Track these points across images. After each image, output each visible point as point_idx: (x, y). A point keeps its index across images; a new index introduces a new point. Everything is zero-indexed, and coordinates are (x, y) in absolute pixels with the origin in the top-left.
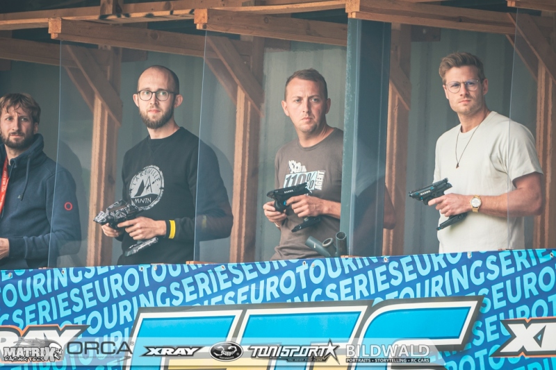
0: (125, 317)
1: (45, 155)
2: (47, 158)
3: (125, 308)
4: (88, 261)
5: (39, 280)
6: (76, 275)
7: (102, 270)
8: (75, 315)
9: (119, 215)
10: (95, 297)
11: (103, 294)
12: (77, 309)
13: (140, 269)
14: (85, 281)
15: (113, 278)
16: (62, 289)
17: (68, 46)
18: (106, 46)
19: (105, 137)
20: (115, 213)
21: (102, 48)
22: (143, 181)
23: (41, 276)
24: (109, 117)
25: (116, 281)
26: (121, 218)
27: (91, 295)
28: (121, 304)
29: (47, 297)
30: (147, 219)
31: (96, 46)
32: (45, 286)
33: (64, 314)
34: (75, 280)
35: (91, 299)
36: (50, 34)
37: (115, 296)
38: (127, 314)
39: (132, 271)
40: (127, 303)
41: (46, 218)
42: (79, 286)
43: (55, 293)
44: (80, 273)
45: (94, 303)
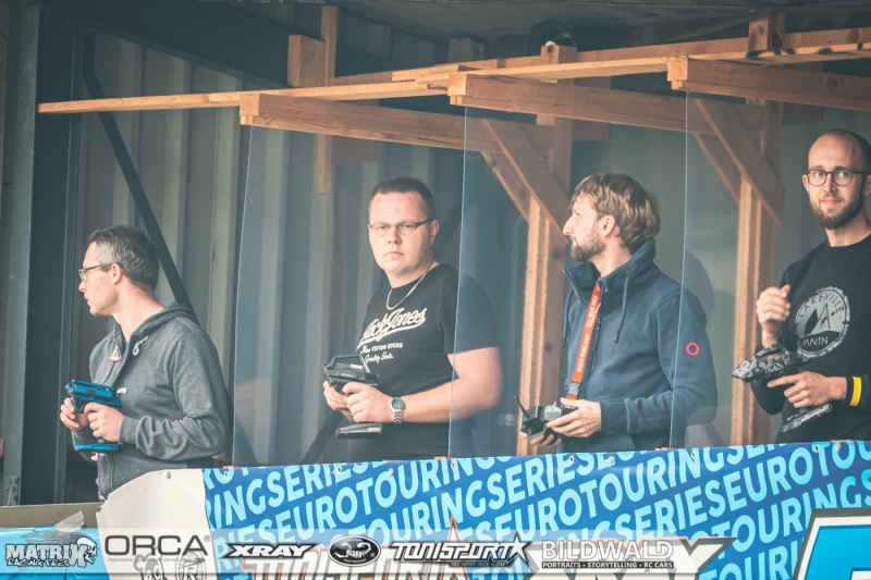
0: (791, 525)
1: (657, 268)
2: (660, 273)
3: (792, 510)
4: (732, 438)
5: (656, 468)
6: (714, 459)
7: (755, 451)
8: (713, 521)
9: (772, 367)
10: (744, 494)
11: (757, 488)
12: (715, 513)
13: (814, 450)
14: (728, 469)
15: (771, 463)
16: (692, 482)
17: (698, 101)
18: (757, 100)
19: (758, 242)
20: (766, 363)
21: (751, 103)
22: (815, 311)
23: (659, 461)
24: (764, 212)
25: (777, 469)
26: (775, 372)
27: (738, 490)
28: (786, 504)
29: (669, 494)
30: (815, 374)
31: (742, 101)
32: (666, 477)
33: (695, 520)
34: (713, 467)
35: (737, 497)
36: (670, 83)
37: (776, 491)
38: (794, 519)
39: (801, 452)
40: (793, 502)
41: (660, 369)
42: (719, 476)
43: (681, 489)
44: (720, 456)
45: (743, 503)
